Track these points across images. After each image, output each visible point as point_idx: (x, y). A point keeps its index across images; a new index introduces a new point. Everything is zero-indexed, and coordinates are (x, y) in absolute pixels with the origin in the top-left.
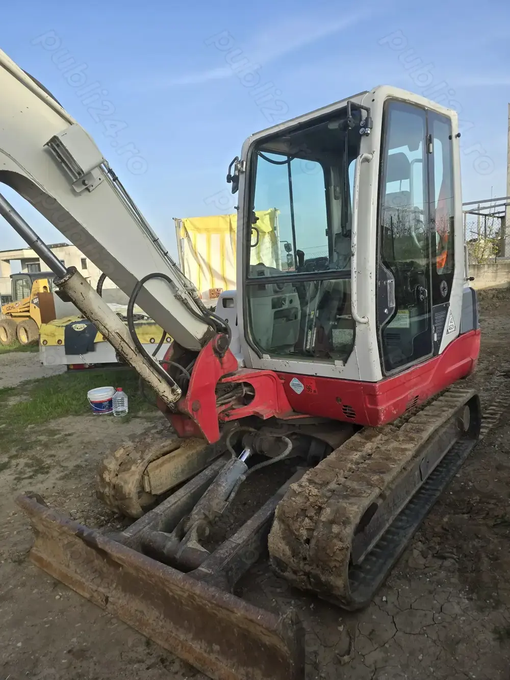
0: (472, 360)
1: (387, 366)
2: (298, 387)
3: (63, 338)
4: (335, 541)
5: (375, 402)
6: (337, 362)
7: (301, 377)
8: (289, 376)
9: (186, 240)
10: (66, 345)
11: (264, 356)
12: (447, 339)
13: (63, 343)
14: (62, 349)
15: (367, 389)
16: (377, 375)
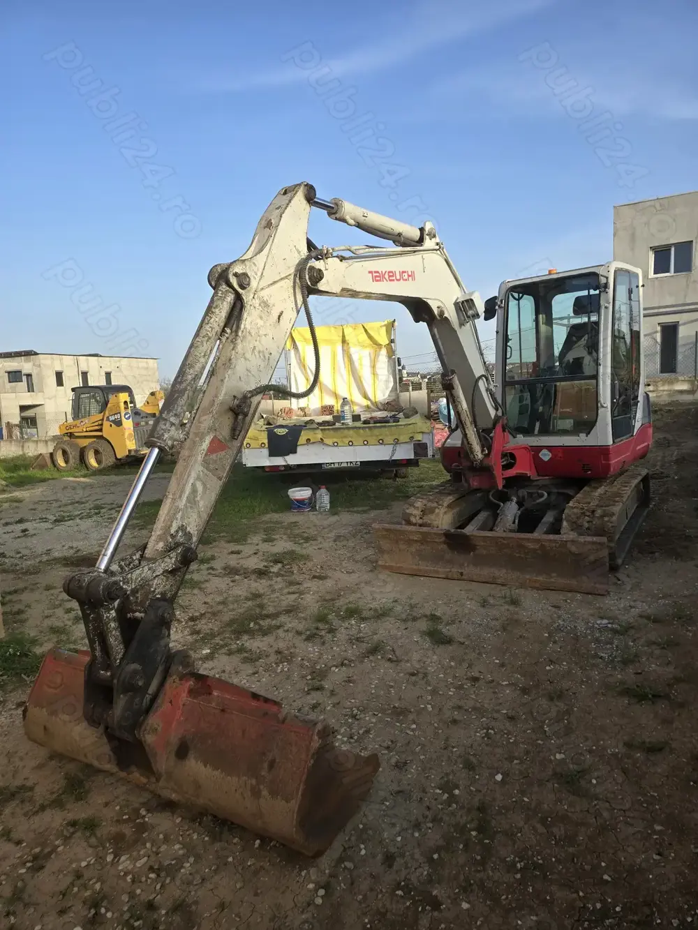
0: (649, 445)
1: (615, 436)
2: (546, 456)
3: (266, 441)
4: (608, 523)
5: (607, 459)
6: (581, 435)
7: (549, 448)
8: (540, 448)
9: (292, 352)
10: (269, 447)
11: (518, 436)
12: (638, 425)
13: (267, 446)
14: (266, 452)
15: (604, 451)
16: (610, 442)
